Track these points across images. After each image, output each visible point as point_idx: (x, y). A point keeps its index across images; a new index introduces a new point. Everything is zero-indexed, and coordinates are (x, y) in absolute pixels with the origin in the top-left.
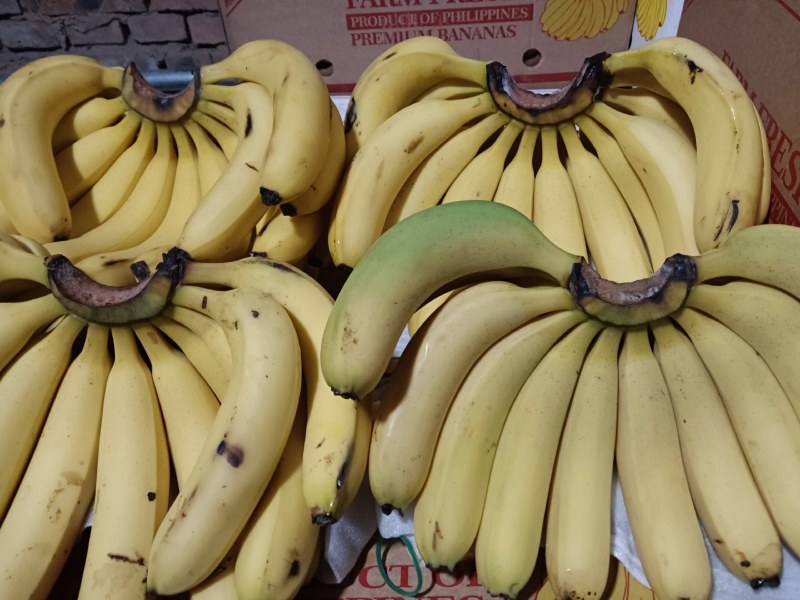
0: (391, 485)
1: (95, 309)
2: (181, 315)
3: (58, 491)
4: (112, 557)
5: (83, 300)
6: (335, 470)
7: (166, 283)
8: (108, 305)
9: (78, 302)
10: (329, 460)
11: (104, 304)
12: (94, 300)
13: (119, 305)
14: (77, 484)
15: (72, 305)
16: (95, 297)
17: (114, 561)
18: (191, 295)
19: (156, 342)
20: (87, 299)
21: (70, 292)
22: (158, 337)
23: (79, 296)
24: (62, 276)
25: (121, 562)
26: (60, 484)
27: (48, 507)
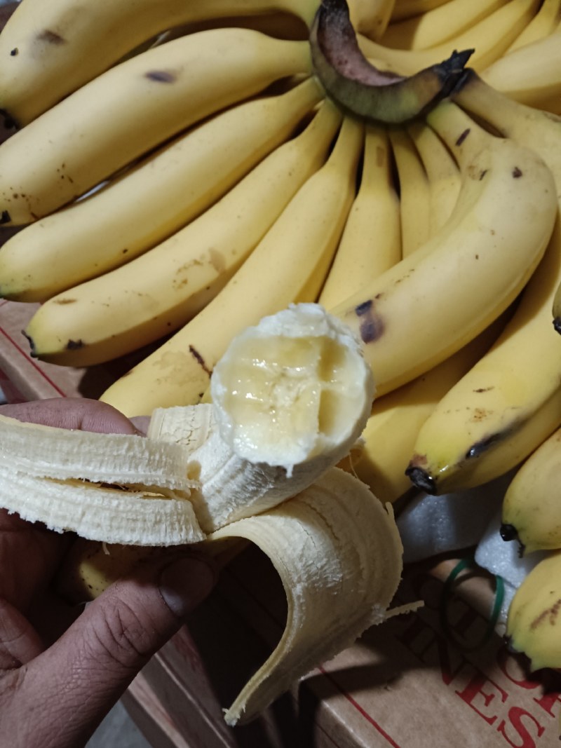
1: (342, 80)
3: (196, 263)
4: (192, 350)
5: (335, 62)
6: (479, 432)
7: (435, 86)
9: (329, 60)
10: (480, 415)
14: (217, 268)
15: (321, 60)
17: (190, 355)
18: (452, 119)
19: (379, 164)
21: (328, 45)
22: (385, 160)
23: (334, 55)
25: (196, 361)
26: (203, 257)
27: (180, 271)
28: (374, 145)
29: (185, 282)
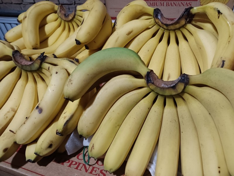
0: (82, 130)
1: (22, 66)
2: (44, 71)
3: (8, 112)
4: (10, 130)
5: (20, 63)
6: (65, 121)
7: (39, 61)
8: (25, 65)
9: (18, 63)
10: (65, 117)
11: (24, 64)
12: (23, 64)
13: (28, 65)
14: (14, 111)
15: (17, 63)
16: (23, 63)
17: (10, 132)
18: (46, 65)
19: (38, 78)
20: (21, 63)
21: (17, 60)
22: (39, 76)
23: (19, 61)
24: (16, 55)
25: (12, 132)
26: (9, 110)
27: (5, 115)
28: (35, 74)
29: (7, 117)
